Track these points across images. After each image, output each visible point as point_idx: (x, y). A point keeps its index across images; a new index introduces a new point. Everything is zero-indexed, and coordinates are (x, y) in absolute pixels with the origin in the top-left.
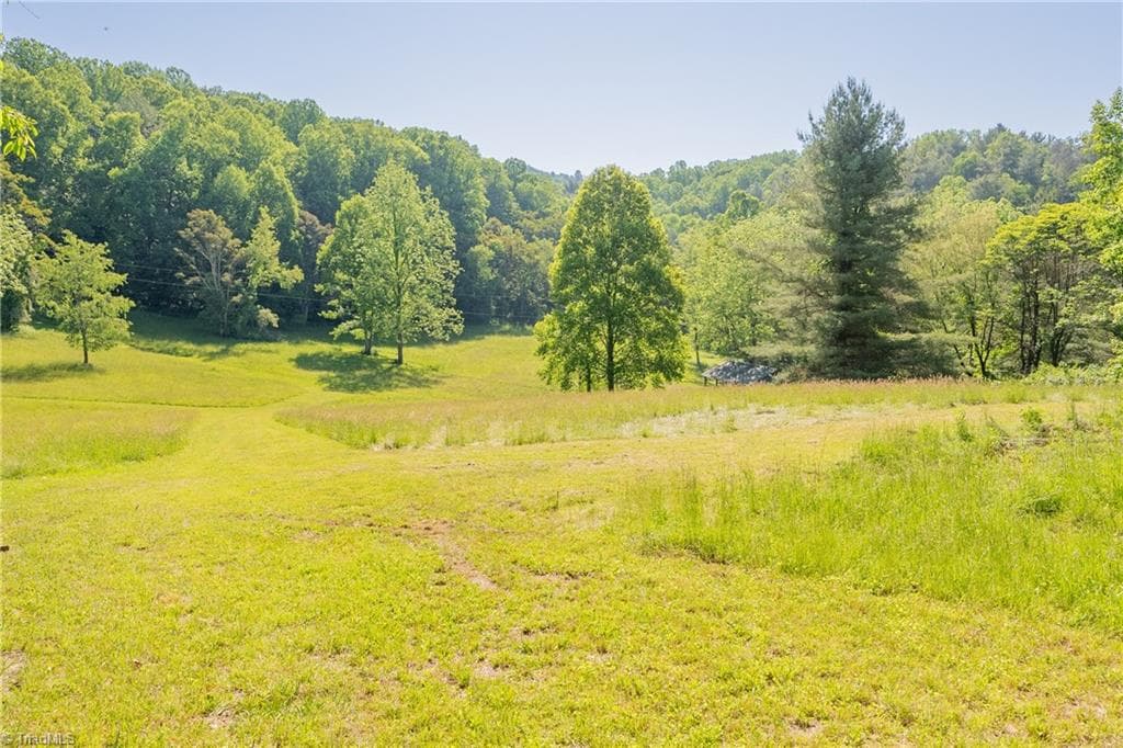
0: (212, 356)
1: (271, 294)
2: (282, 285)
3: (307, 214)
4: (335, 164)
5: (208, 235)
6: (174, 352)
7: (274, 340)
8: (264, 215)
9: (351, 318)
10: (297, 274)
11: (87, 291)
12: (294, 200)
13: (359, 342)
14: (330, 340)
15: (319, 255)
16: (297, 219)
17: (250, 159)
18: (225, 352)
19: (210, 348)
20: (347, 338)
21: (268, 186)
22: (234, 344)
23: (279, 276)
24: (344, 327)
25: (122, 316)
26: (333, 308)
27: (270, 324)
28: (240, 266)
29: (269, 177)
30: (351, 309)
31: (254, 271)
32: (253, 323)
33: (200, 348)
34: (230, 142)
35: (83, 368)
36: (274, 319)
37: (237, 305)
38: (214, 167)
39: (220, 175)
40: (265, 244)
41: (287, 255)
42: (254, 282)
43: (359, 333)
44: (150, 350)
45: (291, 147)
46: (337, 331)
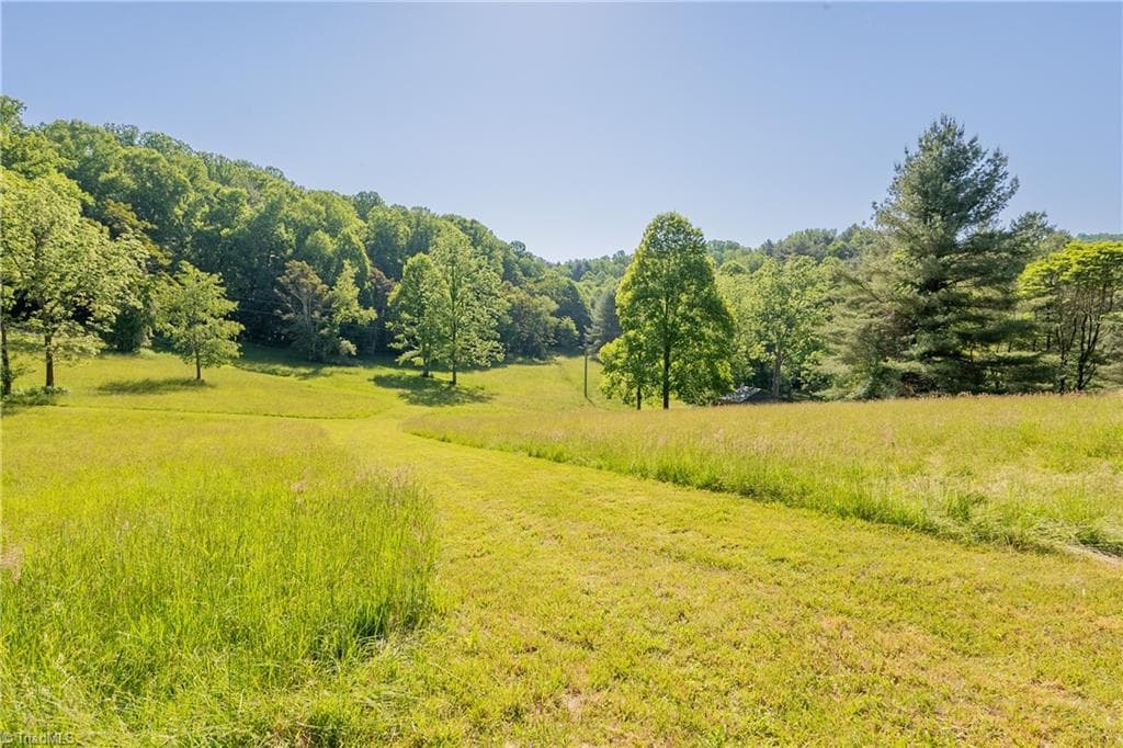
0: (306, 376)
1: (350, 329)
2: (359, 322)
3: (377, 271)
4: (396, 235)
5: (302, 280)
6: (274, 372)
7: (353, 366)
8: (346, 266)
9: (413, 349)
10: (372, 314)
11: (202, 315)
12: (367, 259)
13: (418, 368)
14: (396, 366)
15: (390, 299)
16: (369, 274)
17: (333, 228)
18: (315, 374)
19: (303, 370)
20: (409, 364)
21: (347, 247)
22: (321, 368)
23: (357, 314)
24: (407, 355)
25: (232, 339)
26: (399, 341)
27: (350, 352)
28: (328, 305)
29: (348, 239)
30: (413, 342)
31: (338, 309)
32: (336, 352)
33: (295, 370)
34: (318, 213)
35: (197, 383)
36: (353, 348)
37: (323, 337)
38: (304, 231)
39: (309, 237)
40: (347, 289)
41: (364, 301)
42: (338, 319)
43: (419, 361)
44: (254, 370)
45: (361, 223)
46: (402, 359)
